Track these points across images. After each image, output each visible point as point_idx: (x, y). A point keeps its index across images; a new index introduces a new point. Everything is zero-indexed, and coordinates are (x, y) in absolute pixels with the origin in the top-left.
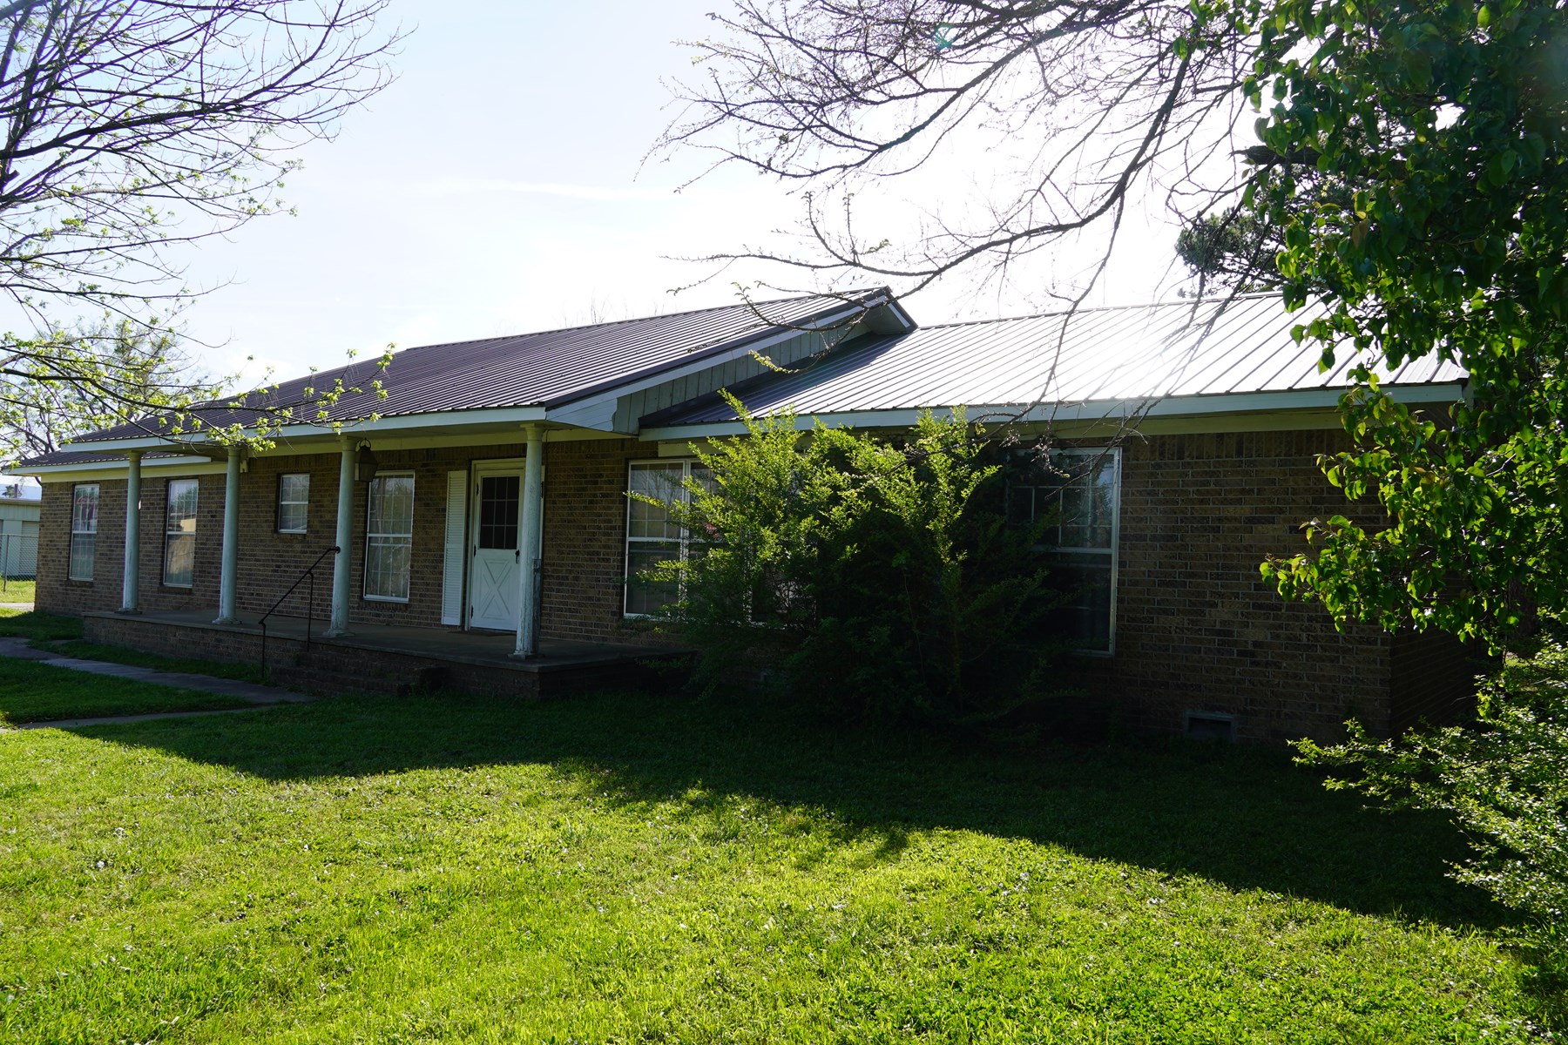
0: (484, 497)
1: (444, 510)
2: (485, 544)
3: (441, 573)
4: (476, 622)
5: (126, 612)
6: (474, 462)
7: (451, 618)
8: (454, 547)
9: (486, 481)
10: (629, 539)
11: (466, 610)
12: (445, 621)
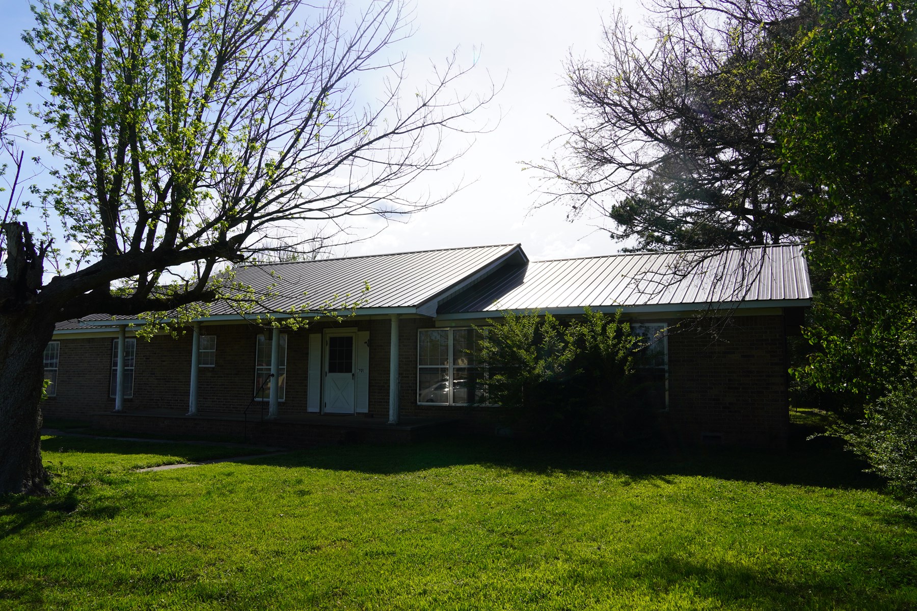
0: (330, 347)
1: (308, 354)
2: (332, 370)
3: (307, 386)
4: (328, 409)
5: (118, 412)
6: (324, 329)
7: (313, 407)
8: (314, 372)
9: (332, 339)
10: (419, 367)
11: (322, 404)
12: (310, 410)
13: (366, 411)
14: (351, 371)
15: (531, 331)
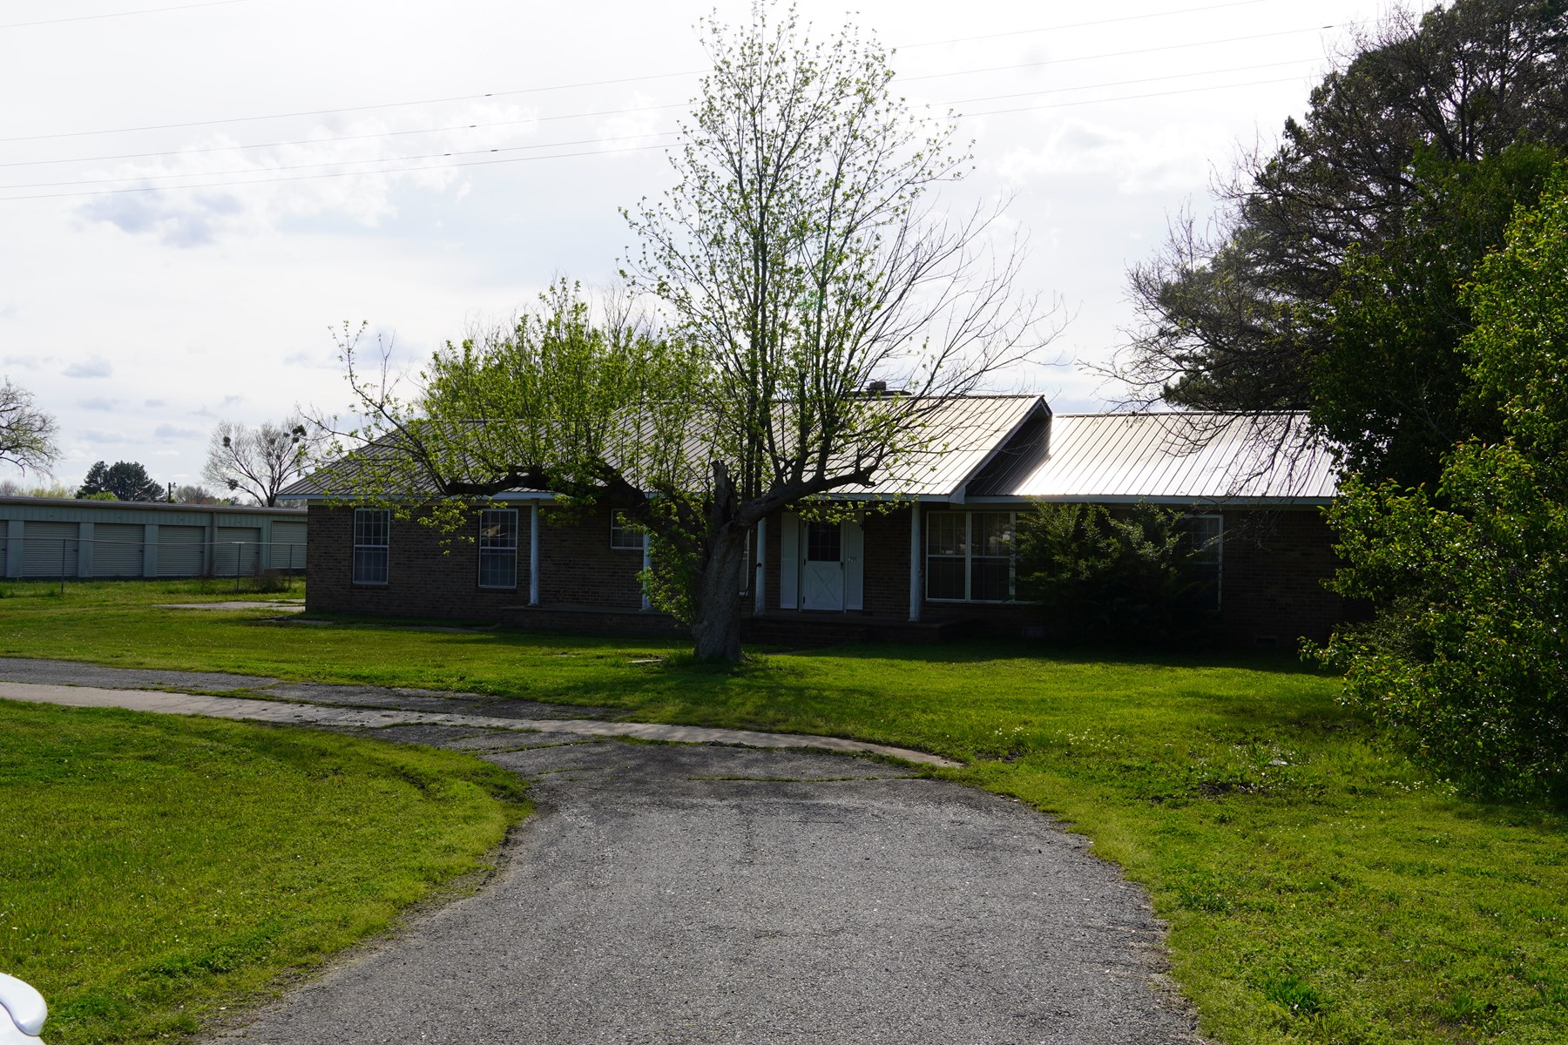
0: (810, 529)
1: (779, 537)
2: (813, 556)
3: (779, 576)
4: (808, 606)
7: (788, 602)
8: (789, 560)
10: (928, 556)
11: (801, 599)
12: (784, 606)
13: (860, 607)
14: (838, 560)
15: (1072, 523)
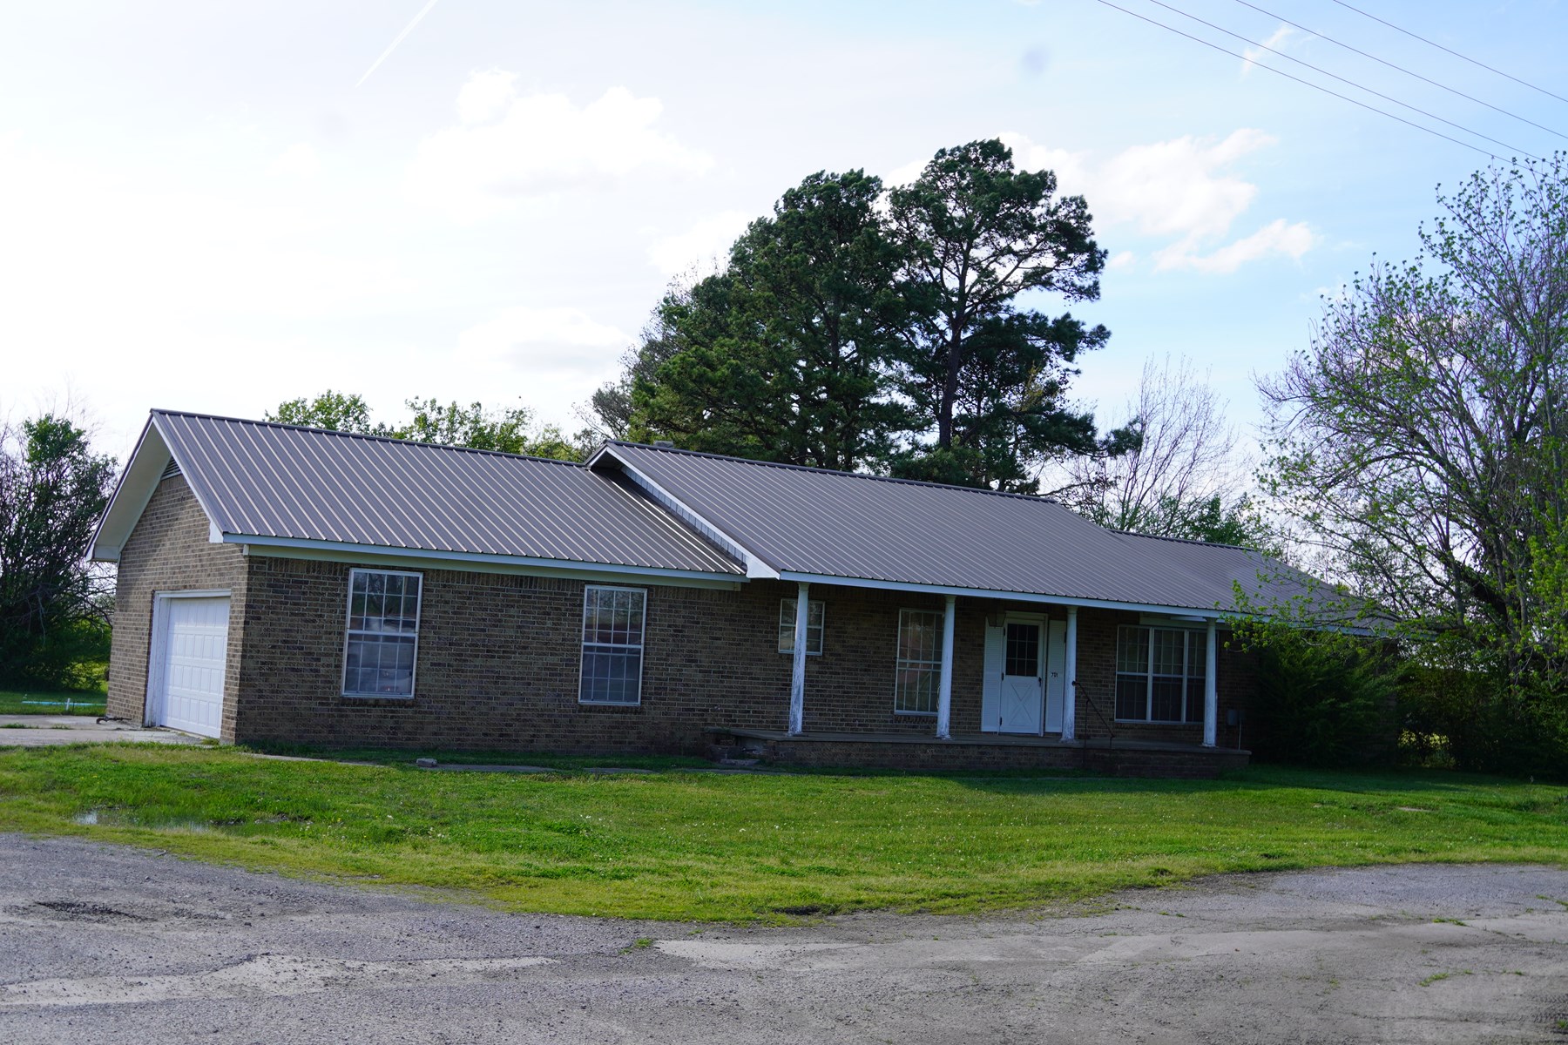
0: (1009, 637)
1: (982, 646)
2: (1010, 671)
4: (1005, 728)
6: (1006, 612)
7: (989, 725)
8: (992, 674)
9: (1010, 626)
12: (985, 729)
14: (1034, 674)
